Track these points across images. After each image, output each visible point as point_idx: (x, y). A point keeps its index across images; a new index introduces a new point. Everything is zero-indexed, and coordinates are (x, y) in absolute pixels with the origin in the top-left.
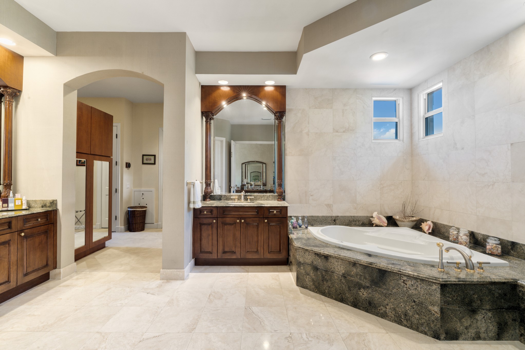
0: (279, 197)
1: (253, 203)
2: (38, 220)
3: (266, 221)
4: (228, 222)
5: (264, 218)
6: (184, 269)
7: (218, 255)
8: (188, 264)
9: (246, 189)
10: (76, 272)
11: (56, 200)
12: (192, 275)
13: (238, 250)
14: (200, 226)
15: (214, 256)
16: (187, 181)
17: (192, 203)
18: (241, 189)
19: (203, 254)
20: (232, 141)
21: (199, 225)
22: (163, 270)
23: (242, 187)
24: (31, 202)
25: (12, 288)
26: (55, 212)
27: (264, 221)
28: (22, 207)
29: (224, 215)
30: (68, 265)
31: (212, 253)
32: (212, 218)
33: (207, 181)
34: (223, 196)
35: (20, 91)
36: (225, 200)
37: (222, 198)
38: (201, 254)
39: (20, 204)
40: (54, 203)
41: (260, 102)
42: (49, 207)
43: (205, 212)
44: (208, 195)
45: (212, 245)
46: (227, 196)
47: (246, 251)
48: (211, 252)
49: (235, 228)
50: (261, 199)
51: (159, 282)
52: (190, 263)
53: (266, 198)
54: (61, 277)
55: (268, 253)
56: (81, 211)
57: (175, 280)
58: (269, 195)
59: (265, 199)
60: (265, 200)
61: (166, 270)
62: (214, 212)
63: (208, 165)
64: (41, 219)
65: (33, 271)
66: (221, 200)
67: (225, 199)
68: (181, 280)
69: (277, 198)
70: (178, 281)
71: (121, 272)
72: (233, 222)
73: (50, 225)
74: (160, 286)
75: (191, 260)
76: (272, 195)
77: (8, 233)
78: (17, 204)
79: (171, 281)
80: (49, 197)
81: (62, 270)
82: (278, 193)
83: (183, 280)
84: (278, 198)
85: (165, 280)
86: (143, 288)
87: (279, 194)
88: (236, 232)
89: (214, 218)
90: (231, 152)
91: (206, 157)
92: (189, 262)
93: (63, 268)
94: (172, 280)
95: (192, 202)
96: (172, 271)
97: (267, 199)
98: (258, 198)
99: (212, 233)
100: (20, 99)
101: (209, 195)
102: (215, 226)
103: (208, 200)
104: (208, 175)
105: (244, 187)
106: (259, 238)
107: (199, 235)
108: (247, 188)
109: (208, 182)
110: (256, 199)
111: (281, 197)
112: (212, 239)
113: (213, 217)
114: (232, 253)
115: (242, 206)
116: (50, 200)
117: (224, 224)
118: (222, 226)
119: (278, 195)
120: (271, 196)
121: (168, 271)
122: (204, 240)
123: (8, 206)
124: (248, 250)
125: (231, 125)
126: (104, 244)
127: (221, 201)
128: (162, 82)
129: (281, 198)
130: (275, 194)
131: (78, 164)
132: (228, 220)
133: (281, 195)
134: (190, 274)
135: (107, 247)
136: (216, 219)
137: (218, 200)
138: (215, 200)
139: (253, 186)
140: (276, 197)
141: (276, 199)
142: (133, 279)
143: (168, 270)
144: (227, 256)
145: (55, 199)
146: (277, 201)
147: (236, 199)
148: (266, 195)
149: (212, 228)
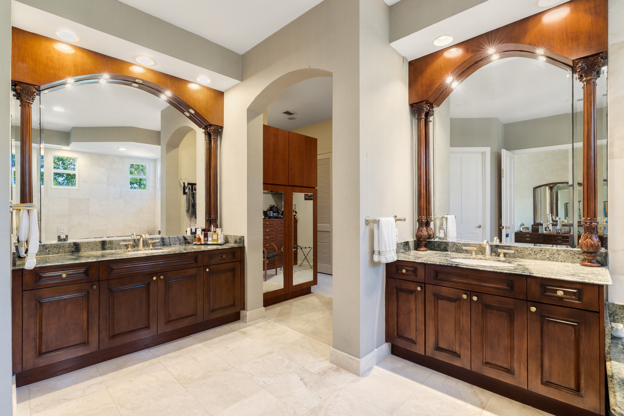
0: (586, 257)
1: (510, 262)
2: (223, 256)
3: (533, 309)
4: (444, 294)
5: (528, 302)
6: (359, 358)
7: (427, 349)
8: (373, 350)
9: (544, 231)
10: (264, 317)
11: (244, 237)
12: (378, 370)
13: (465, 353)
14: (397, 293)
15: (419, 349)
16: (366, 218)
17: (376, 254)
18: (532, 232)
19: (401, 340)
20: (502, 150)
21: (395, 290)
22: (334, 349)
23: (534, 227)
24: (229, 237)
25: (199, 322)
26: (242, 249)
27: (528, 310)
28: (218, 242)
29: (437, 281)
30: (256, 309)
31: (415, 343)
32: (415, 283)
33: (421, 218)
34: (450, 244)
35: (222, 128)
36: (453, 251)
37: (449, 247)
38: (398, 339)
39: (216, 238)
40: (242, 239)
41: (531, 54)
42: (239, 243)
43: (404, 271)
44: (422, 241)
45: (416, 330)
46: (457, 245)
47: (483, 361)
48: (414, 340)
49: (460, 309)
50: (535, 257)
51: (327, 364)
52: (376, 350)
53: (548, 256)
54: (246, 320)
55: (540, 383)
56: (305, 248)
57: (348, 371)
58: (555, 250)
59: (545, 258)
60: (544, 260)
61: (336, 350)
62: (420, 273)
63: (422, 191)
64: (225, 256)
65: (220, 309)
66: (446, 250)
67: (454, 249)
68: (355, 374)
69: (582, 257)
70: (351, 374)
71: (299, 332)
72: (455, 297)
73: (237, 262)
74: (324, 373)
75: (382, 344)
76: (564, 251)
77: (194, 267)
78: (214, 238)
79: (342, 369)
80: (239, 234)
81: (248, 313)
82: (581, 248)
83: (358, 375)
84: (584, 260)
85: (335, 365)
86: (303, 367)
87: (586, 250)
88: (461, 317)
89: (419, 283)
90: (502, 168)
91: (419, 177)
92: (377, 348)
93: (249, 310)
94: (344, 368)
95: (376, 252)
96: (344, 355)
97: (552, 259)
98: (528, 253)
99: (416, 309)
100: (222, 135)
101: (425, 241)
102: (421, 297)
103: (422, 249)
104: (422, 208)
105: (540, 227)
106: (516, 342)
107: (395, 307)
108: (546, 230)
109: (422, 220)
110: (519, 255)
111: (591, 258)
112: (416, 319)
113: (418, 281)
114: (454, 355)
115: (474, 268)
116: (239, 236)
117: (438, 297)
118: (433, 300)
119: (584, 252)
120: (562, 253)
121: (338, 353)
122: (403, 318)
123: (208, 241)
124: (488, 360)
125: (504, 124)
126: (310, 289)
127: (445, 253)
128: (330, 71)
129: (593, 259)
130: (575, 249)
131: (306, 198)
132: (445, 291)
133: (591, 253)
134: (376, 367)
135: (313, 293)
136: (423, 285)
137: (442, 251)
138: (436, 250)
139: (558, 227)
140: (577, 256)
141: (578, 260)
142: (303, 348)
143: (339, 351)
144: (442, 357)
145: (243, 235)
146: (579, 264)
147: (474, 252)
148: (548, 250)
149: (416, 300)
